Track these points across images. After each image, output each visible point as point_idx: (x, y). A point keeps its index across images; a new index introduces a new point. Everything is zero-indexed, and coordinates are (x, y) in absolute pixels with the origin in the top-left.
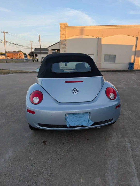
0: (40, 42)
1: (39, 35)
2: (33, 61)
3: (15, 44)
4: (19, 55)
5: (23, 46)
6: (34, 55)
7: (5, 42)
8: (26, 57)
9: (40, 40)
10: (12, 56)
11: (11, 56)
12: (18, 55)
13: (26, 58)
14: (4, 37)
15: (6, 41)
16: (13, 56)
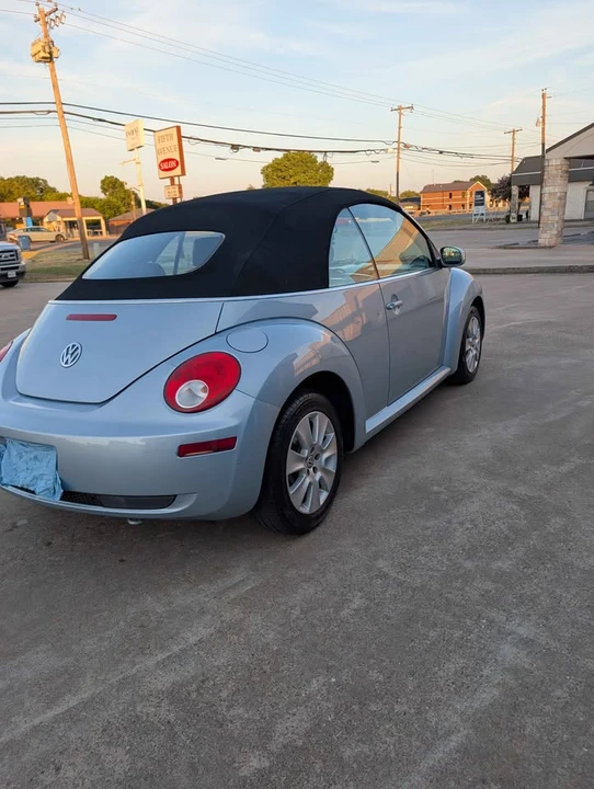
0: (543, 129)
1: (543, 96)
2: (508, 221)
3: (441, 152)
4: (471, 194)
5: (471, 156)
6: (515, 190)
7: (398, 149)
8: (483, 204)
9: (543, 117)
10: (443, 201)
11: (438, 201)
12: (464, 194)
13: (481, 209)
14: (400, 128)
15: (406, 146)
16: (448, 200)
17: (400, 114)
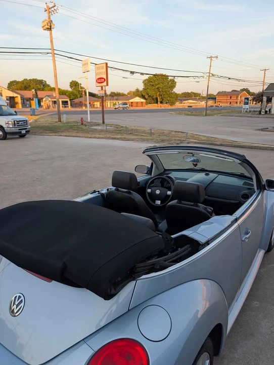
2: (260, 112)
3: (229, 79)
4: (241, 98)
5: (244, 81)
7: (209, 76)
8: (248, 104)
10: (227, 100)
11: (225, 100)
12: (237, 97)
13: (247, 106)
14: (210, 66)
15: (213, 75)
16: (229, 100)
17: (211, 60)
